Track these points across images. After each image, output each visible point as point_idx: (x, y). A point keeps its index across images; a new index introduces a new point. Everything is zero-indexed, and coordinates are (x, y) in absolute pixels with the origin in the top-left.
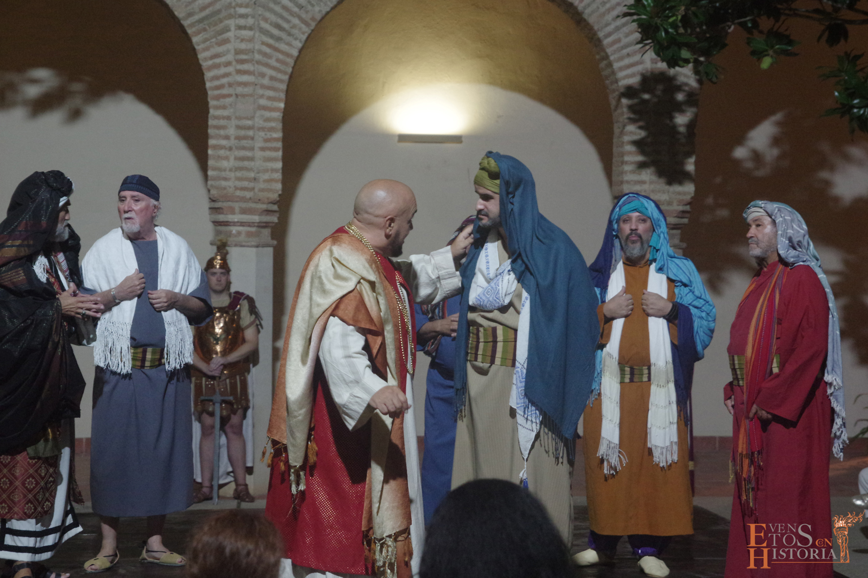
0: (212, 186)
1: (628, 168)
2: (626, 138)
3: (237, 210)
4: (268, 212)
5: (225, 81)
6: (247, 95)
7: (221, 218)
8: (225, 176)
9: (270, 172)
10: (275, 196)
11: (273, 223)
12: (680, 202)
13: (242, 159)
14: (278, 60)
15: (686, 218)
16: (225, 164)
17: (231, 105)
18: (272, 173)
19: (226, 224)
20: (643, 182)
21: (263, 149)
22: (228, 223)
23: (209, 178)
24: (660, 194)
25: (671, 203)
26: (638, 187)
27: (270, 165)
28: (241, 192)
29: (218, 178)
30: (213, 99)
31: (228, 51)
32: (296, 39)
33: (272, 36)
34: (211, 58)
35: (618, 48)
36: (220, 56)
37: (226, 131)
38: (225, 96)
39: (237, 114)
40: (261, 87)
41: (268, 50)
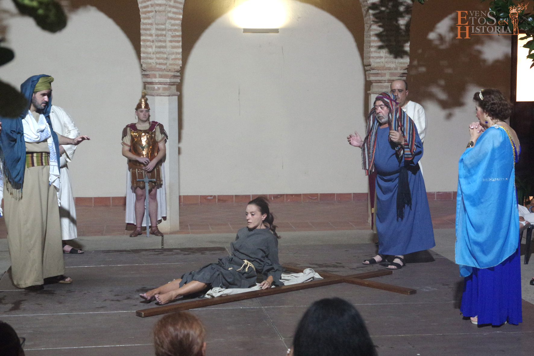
0: (143, 62)
1: (373, 49)
2: (372, 33)
3: (157, 76)
4: (175, 76)
5: (149, 4)
6: (161, 11)
7: (149, 80)
8: (150, 57)
9: (175, 54)
10: (178, 68)
11: (177, 82)
12: (402, 68)
13: (160, 47)
15: (405, 77)
16: (150, 50)
17: (153, 17)
19: (151, 83)
20: (381, 57)
21: (171, 41)
22: (153, 83)
23: (142, 58)
24: (390, 64)
25: (396, 69)
26: (378, 60)
27: (175, 50)
28: (159, 66)
29: (147, 58)
30: (143, 13)
37: (150, 31)
38: (149, 12)
39: (156, 22)
40: (169, 7)
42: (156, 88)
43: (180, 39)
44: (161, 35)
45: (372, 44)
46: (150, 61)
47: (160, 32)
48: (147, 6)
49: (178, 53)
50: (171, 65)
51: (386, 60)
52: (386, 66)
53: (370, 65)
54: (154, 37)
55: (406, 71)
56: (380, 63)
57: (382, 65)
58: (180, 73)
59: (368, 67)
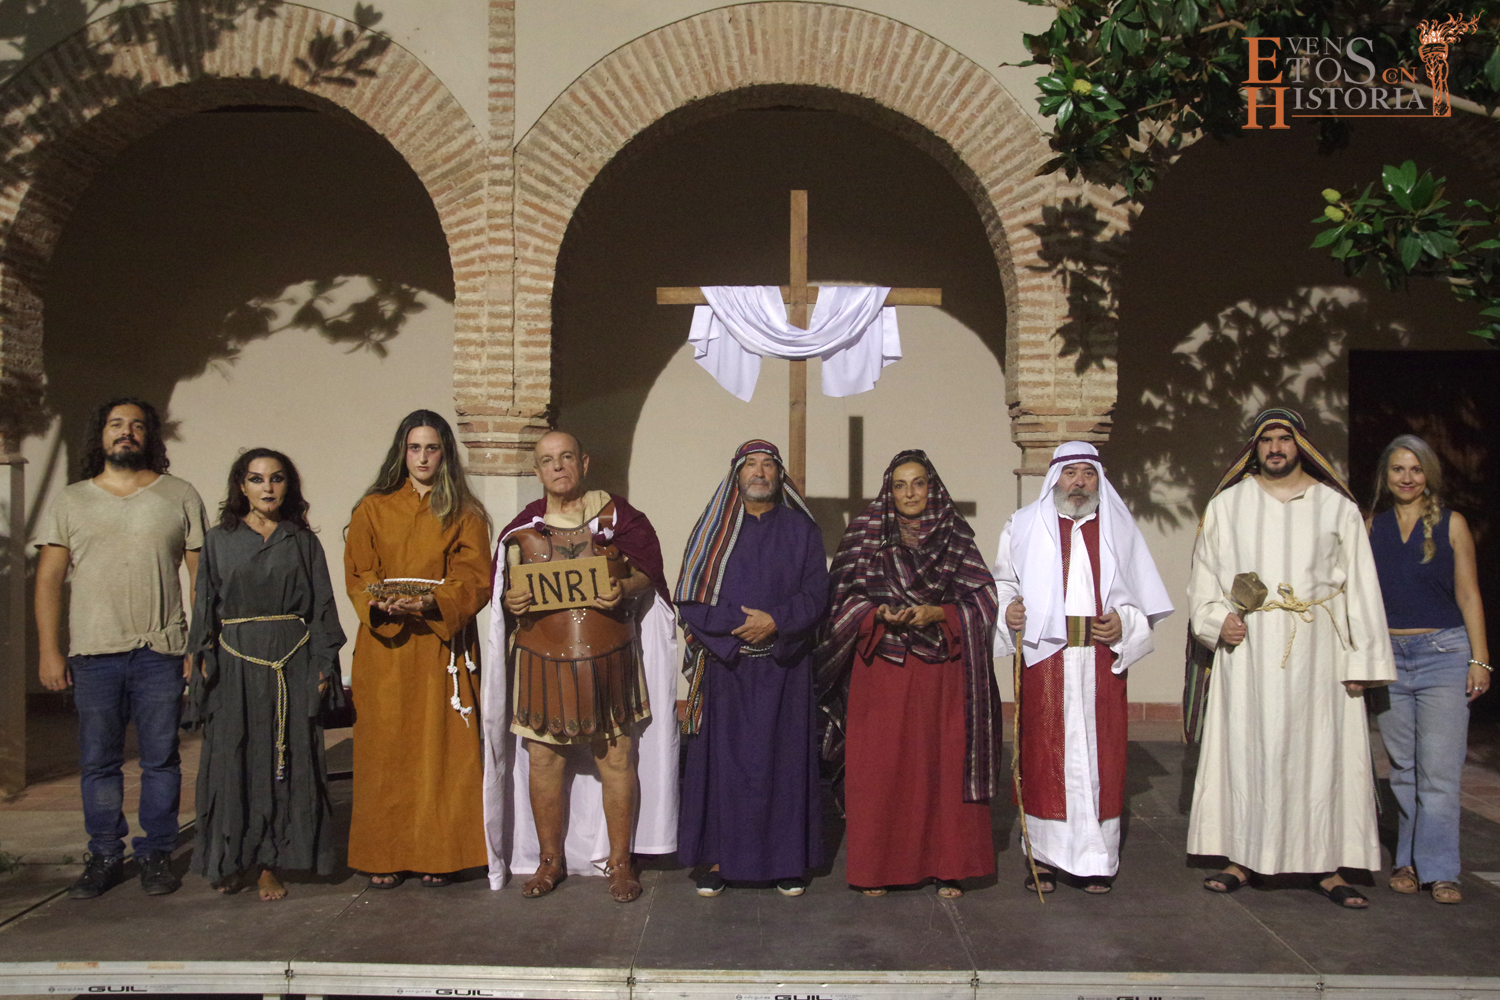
0: (458, 394)
1: (1023, 364)
2: (1022, 324)
4: (531, 428)
5: (475, 254)
6: (504, 272)
7: (472, 437)
8: (475, 381)
9: (535, 374)
10: (542, 408)
12: (1096, 412)
13: (498, 358)
14: (545, 225)
15: (1106, 433)
16: (475, 365)
17: (483, 286)
18: (537, 376)
20: (1047, 384)
22: (480, 444)
24: (1068, 400)
25: (1083, 413)
26: (1038, 391)
27: (535, 365)
28: (496, 402)
29: (467, 384)
30: (460, 278)
31: (480, 215)
32: (569, 196)
33: (537, 193)
34: (458, 224)
35: (1009, 200)
36: (470, 222)
37: (477, 321)
38: (475, 275)
39: (491, 298)
40: (523, 262)
41: (531, 212)
42: (489, 455)
43: (548, 338)
44: (501, 329)
45: (1022, 351)
46: (474, 391)
47: (497, 322)
48: (471, 262)
49: (541, 373)
50: (524, 399)
51: (1058, 389)
52: (1058, 405)
53: (1018, 404)
54: (486, 335)
55: (1108, 419)
56: (1042, 397)
57: (1047, 402)
58: (548, 421)
59: (1015, 410)
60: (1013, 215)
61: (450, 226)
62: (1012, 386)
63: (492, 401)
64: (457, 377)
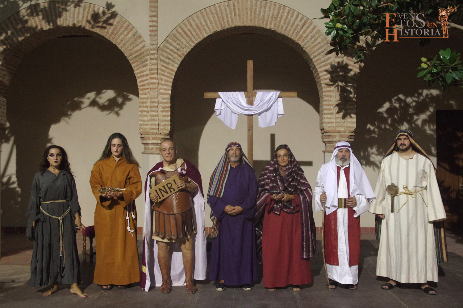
1: (325, 116)
2: (324, 103)
5: (145, 82)
6: (155, 88)
7: (145, 142)
8: (146, 124)
10: (168, 132)
12: (350, 131)
13: (153, 116)
14: (168, 73)
15: (353, 138)
16: (146, 118)
17: (148, 93)
18: (166, 122)
22: (148, 144)
24: (340, 128)
25: (345, 132)
26: (330, 125)
27: (165, 118)
28: (153, 130)
29: (144, 125)
30: (140, 90)
31: (147, 70)
32: (176, 63)
33: (165, 62)
34: (140, 73)
35: (319, 63)
36: (144, 72)
37: (146, 104)
38: (145, 89)
39: (151, 97)
40: (161, 85)
41: (164, 69)
42: (150, 148)
43: (169, 109)
44: (154, 107)
45: (324, 112)
46: (145, 127)
47: (153, 104)
48: (144, 85)
49: (167, 121)
50: (162, 129)
51: (336, 124)
52: (336, 129)
53: (323, 129)
54: (149, 109)
55: (353, 134)
56: (331, 127)
57: (333, 129)
58: (170, 136)
59: (323, 131)
60: (321, 67)
61: (137, 73)
62: (321, 123)
63: (151, 130)
64: (140, 122)
